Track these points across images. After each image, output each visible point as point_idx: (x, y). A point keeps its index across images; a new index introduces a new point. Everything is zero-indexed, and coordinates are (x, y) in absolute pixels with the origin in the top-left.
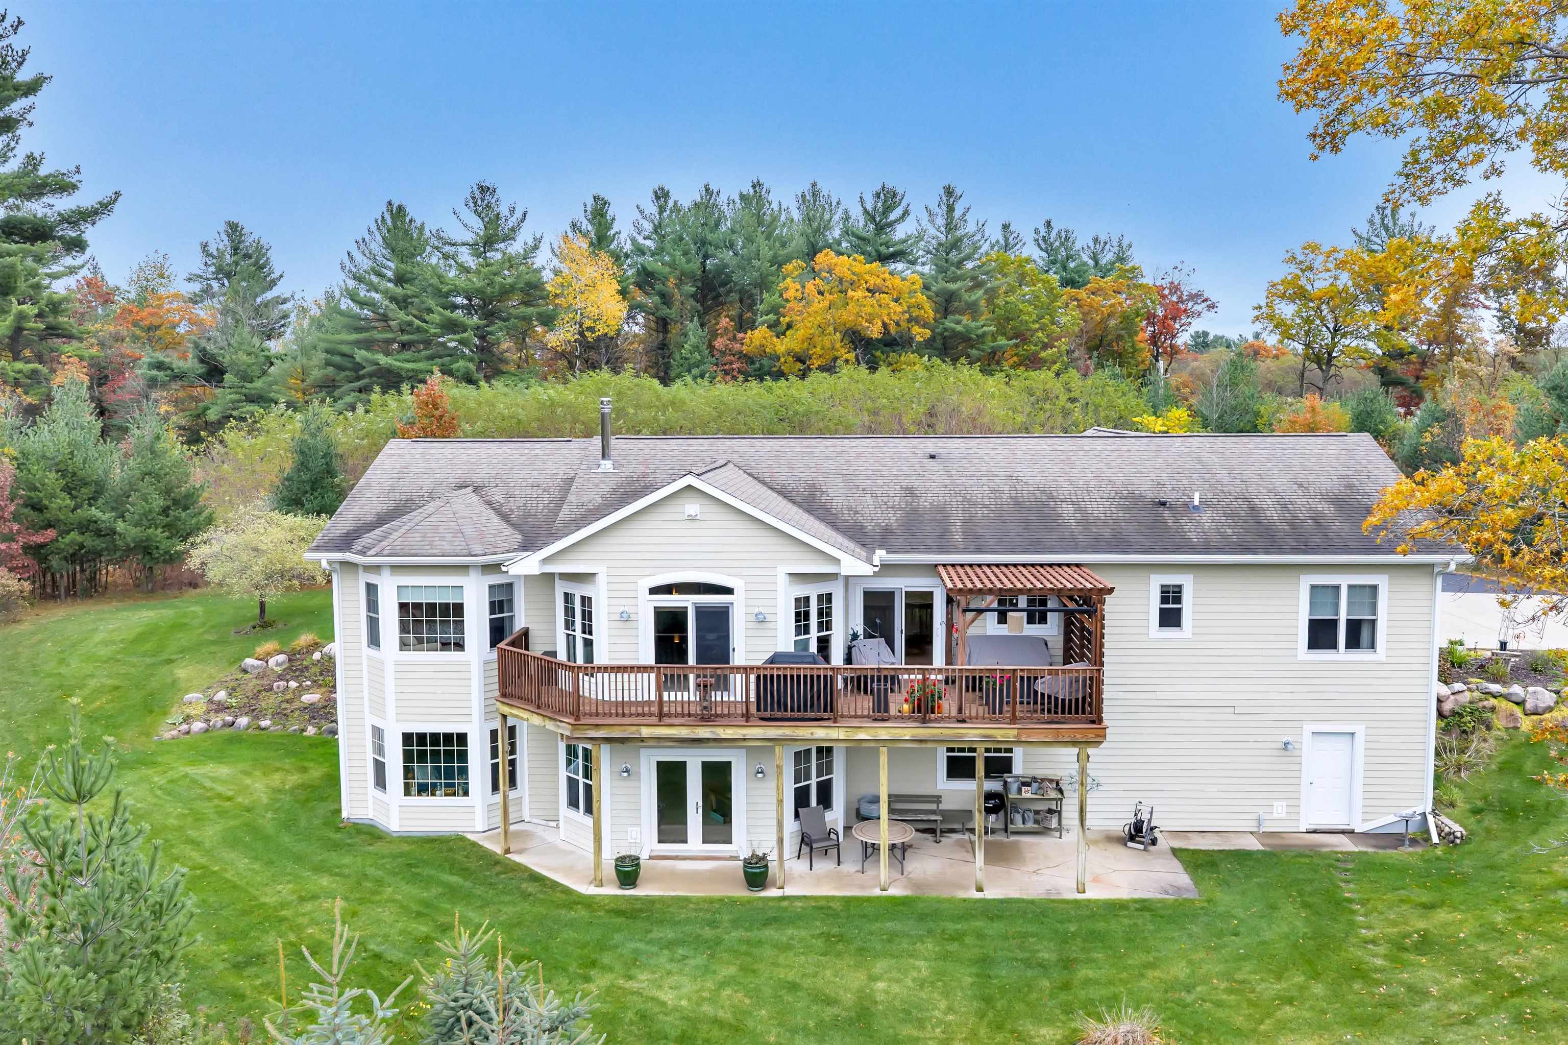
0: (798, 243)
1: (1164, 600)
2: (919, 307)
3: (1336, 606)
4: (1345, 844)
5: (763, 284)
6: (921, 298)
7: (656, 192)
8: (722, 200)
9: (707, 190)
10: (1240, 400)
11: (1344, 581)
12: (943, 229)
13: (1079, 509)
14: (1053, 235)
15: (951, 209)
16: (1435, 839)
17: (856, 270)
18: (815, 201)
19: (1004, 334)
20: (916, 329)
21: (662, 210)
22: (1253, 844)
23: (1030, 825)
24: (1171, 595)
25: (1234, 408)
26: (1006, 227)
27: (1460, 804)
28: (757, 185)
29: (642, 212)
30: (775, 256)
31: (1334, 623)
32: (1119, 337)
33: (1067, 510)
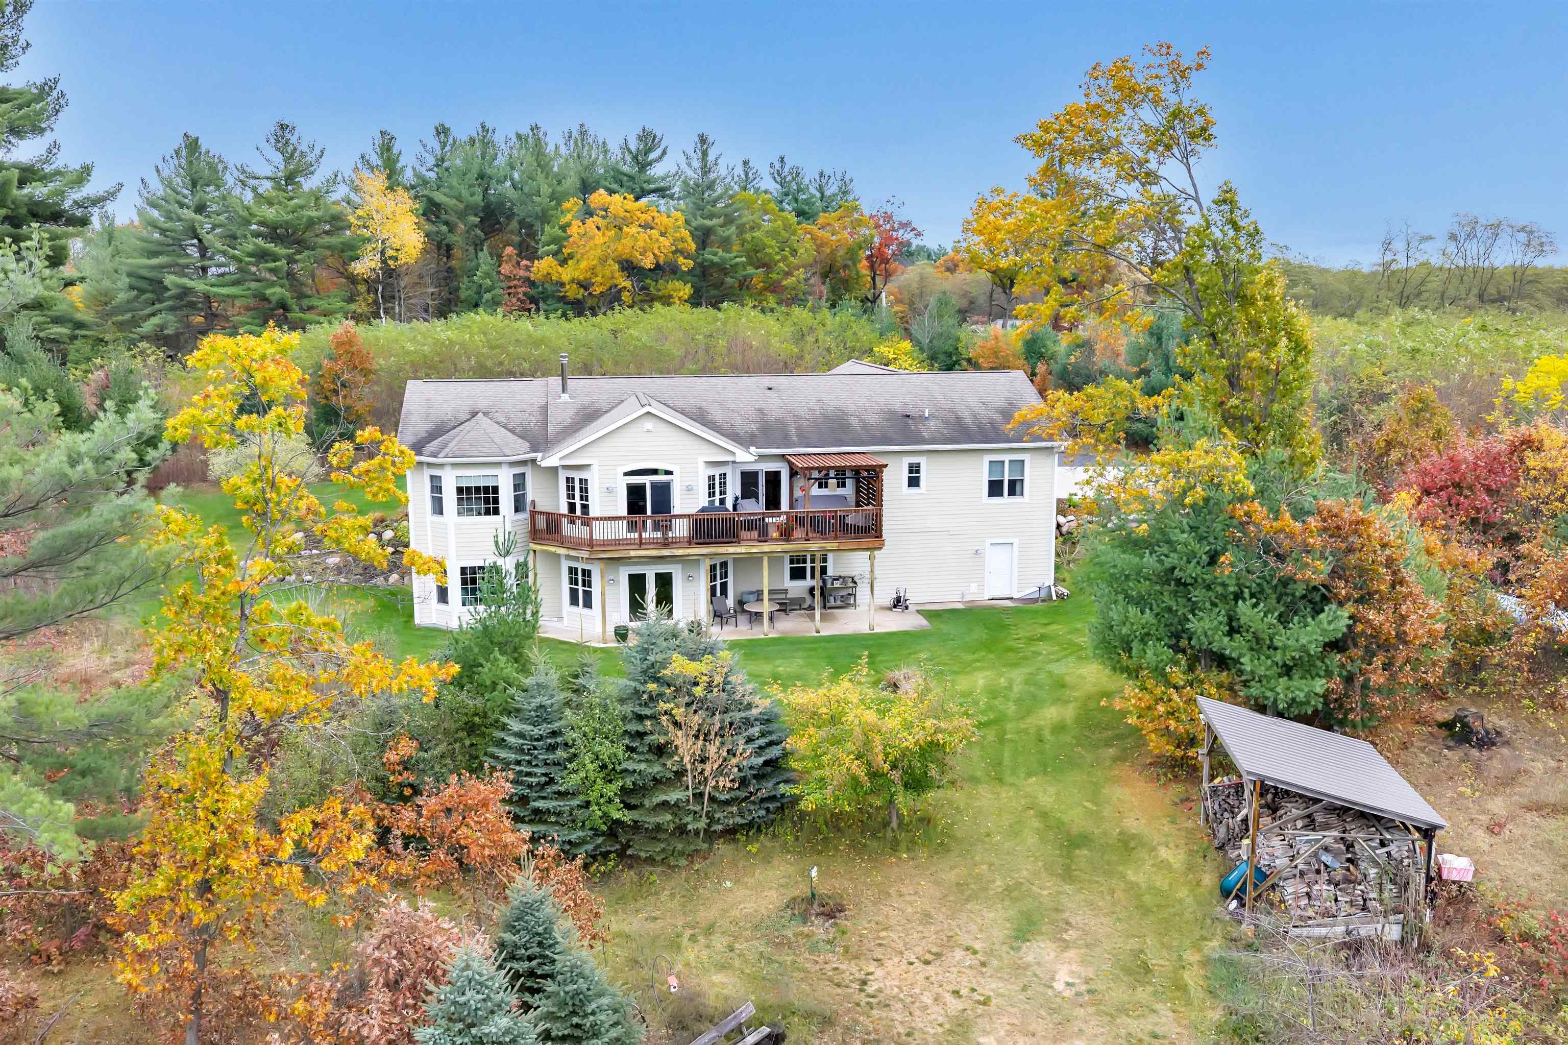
0: (572, 182)
1: (911, 472)
2: (682, 240)
3: (1003, 472)
4: (1009, 603)
5: (545, 218)
6: (686, 233)
7: (437, 129)
8: (498, 138)
9: (483, 127)
10: (945, 328)
11: (1007, 458)
12: (699, 171)
13: (861, 421)
14: (786, 170)
15: (705, 154)
16: (1054, 598)
17: (628, 207)
18: (583, 140)
19: (751, 264)
20: (681, 260)
21: (443, 145)
22: (960, 606)
23: (839, 603)
24: (914, 469)
25: (941, 334)
26: (746, 163)
27: (1068, 579)
28: (535, 128)
29: (424, 146)
30: (553, 193)
31: (1002, 481)
32: (845, 267)
33: (854, 421)
